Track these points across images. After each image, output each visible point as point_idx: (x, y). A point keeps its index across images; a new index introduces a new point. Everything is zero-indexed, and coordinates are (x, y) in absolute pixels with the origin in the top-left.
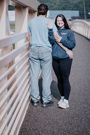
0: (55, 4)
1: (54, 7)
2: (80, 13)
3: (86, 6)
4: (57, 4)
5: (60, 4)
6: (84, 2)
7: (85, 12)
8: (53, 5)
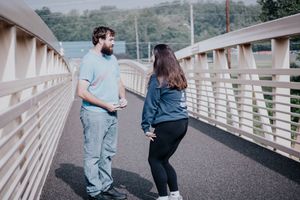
0: (73, 27)
1: (73, 35)
2: (127, 46)
3: (140, 30)
4: (78, 28)
5: (85, 27)
6: (136, 23)
7: (138, 42)
8: (70, 30)
